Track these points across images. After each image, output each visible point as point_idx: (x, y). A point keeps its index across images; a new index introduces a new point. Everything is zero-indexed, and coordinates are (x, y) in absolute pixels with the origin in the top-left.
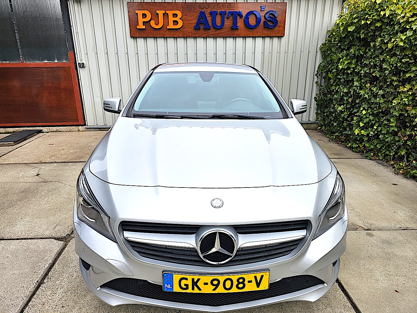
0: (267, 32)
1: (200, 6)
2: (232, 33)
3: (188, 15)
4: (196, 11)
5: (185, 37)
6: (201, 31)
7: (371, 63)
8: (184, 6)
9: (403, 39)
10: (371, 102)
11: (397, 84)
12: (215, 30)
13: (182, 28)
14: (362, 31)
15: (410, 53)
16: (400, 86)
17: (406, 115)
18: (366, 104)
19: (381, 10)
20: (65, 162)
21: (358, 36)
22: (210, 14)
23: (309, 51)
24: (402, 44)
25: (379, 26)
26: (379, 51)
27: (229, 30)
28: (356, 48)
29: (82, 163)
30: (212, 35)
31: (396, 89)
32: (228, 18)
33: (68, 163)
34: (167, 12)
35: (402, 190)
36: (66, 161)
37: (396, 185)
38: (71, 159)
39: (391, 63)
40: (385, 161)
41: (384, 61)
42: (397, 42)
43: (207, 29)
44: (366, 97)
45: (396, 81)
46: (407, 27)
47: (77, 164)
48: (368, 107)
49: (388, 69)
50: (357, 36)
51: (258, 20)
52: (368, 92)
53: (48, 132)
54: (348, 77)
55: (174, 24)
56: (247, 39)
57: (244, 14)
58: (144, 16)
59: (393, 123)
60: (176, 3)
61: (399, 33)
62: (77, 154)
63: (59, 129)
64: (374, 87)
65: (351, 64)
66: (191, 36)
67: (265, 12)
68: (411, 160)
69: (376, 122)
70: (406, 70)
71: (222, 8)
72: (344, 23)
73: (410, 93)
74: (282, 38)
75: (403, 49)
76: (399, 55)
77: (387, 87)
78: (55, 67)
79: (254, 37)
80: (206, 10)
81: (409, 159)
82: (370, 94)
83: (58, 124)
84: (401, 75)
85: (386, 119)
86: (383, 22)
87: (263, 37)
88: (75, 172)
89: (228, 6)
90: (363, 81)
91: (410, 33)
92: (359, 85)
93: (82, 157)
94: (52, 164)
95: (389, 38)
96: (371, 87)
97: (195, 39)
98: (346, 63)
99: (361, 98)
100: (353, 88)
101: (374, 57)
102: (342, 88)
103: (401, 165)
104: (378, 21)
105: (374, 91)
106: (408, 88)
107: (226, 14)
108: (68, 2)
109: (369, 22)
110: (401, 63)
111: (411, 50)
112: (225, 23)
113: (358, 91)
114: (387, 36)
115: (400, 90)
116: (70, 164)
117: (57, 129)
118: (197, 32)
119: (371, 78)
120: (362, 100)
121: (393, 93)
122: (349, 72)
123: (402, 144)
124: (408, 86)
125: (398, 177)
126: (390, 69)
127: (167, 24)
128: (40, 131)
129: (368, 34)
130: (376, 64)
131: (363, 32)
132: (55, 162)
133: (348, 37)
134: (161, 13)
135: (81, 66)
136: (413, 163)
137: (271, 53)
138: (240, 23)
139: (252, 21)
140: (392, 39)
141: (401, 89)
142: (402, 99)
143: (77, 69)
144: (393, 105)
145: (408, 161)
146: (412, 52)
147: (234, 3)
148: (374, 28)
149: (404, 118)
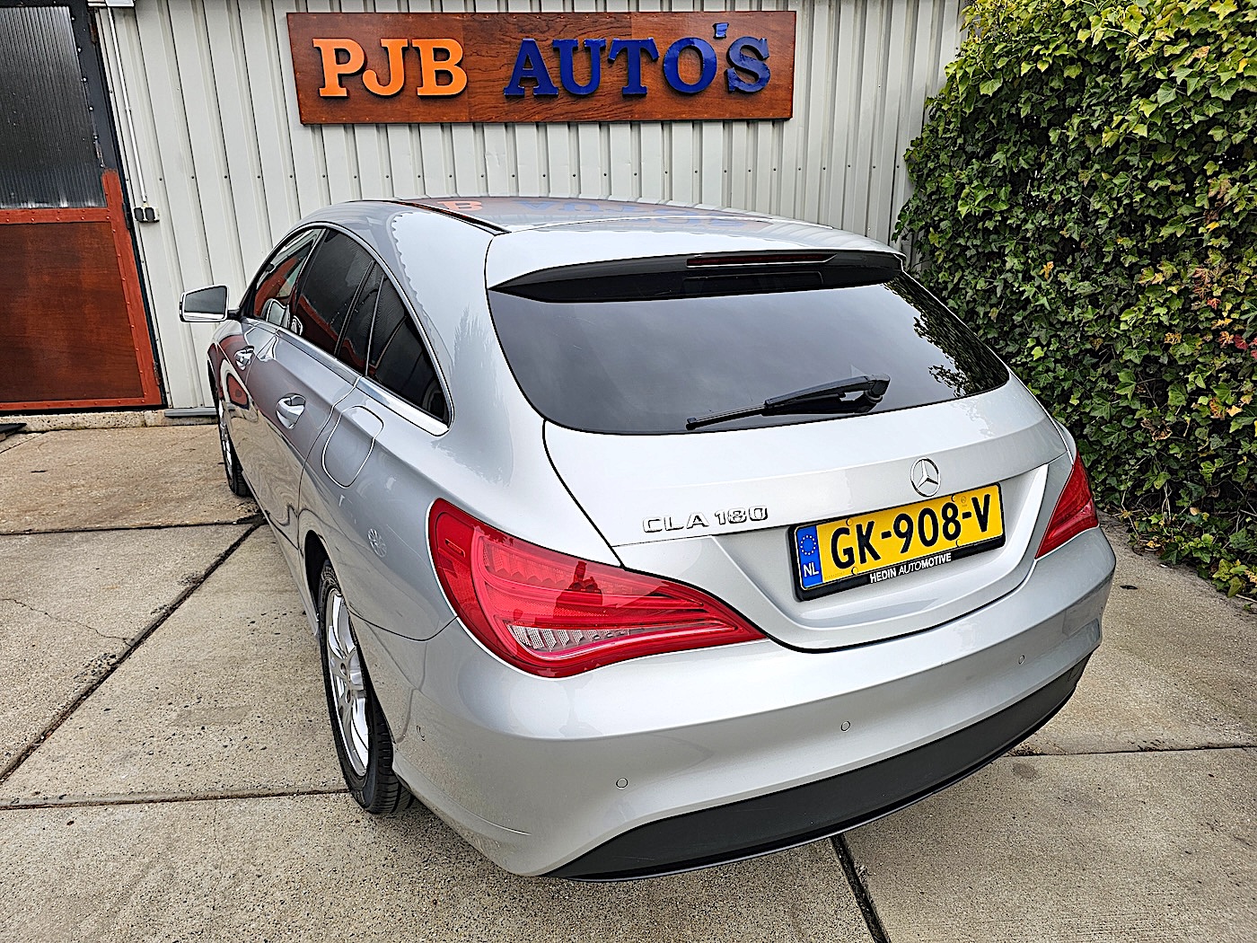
0: (735, 106)
1: (520, 24)
2: (626, 109)
3: (483, 54)
4: (508, 39)
5: (477, 124)
6: (529, 105)
7: (1054, 197)
8: (471, 23)
9: (1148, 116)
10: (1059, 321)
11: (1136, 264)
12: (570, 99)
13: (465, 97)
14: (1024, 96)
15: (1171, 160)
16: (1143, 266)
17: (1165, 360)
18: (1043, 327)
19: (1079, 27)
20: (62, 531)
21: (1013, 111)
22: (556, 50)
23: (873, 165)
24: (1142, 131)
25: (1074, 77)
26: (1076, 157)
27: (616, 99)
28: (1008, 151)
29: (117, 532)
30: (562, 115)
31: (1131, 277)
32: (611, 62)
33: (71, 535)
34: (416, 43)
35: (1152, 606)
36: (67, 526)
37: (1135, 588)
38: (86, 521)
39: (1114, 196)
40: (1105, 510)
41: (1092, 187)
42: (1128, 127)
43: (546, 96)
44: (1042, 305)
45: (1130, 252)
46: (1159, 75)
47: (102, 535)
48: (1051, 337)
49: (1105, 213)
50: (1009, 111)
51: (708, 68)
52: (1048, 290)
53: (43, 432)
54: (986, 242)
55: (440, 80)
56: (675, 128)
57: (662, 49)
58: (342, 55)
59: (1125, 385)
60: (445, 17)
61: (1135, 97)
62: (110, 504)
63: (80, 421)
64: (1068, 274)
65: (995, 202)
66: (497, 120)
67: (729, 42)
68: (1186, 505)
69: (1074, 385)
70: (1160, 217)
71: (592, 30)
72: (970, 70)
73: (1174, 289)
74: (785, 124)
75: (1148, 148)
76: (1137, 168)
77: (1106, 273)
78: (61, 221)
79: (697, 123)
80: (542, 36)
81: (1179, 503)
82: (1053, 296)
83: (76, 404)
84: (1148, 233)
85: (1105, 373)
86: (1086, 64)
87: (727, 122)
88: (83, 563)
89: (611, 23)
90: (1032, 254)
91: (1166, 96)
92: (1020, 267)
93: (127, 512)
94: (20, 536)
95: (1106, 116)
96: (1058, 272)
97: (510, 130)
98: (980, 198)
99: (1030, 309)
100: (1002, 277)
101: (1063, 178)
102: (972, 276)
103: (1154, 521)
104: (1072, 61)
105: (1065, 284)
106: (1169, 274)
107: (603, 49)
108: (97, 15)
109: (1043, 67)
110: (1143, 191)
111: (1173, 149)
112: (602, 79)
113: (1017, 285)
114: (1098, 108)
115: (1144, 281)
116: (77, 537)
117: (75, 420)
118: (514, 105)
119: (1056, 245)
120: (1031, 313)
121: (1125, 290)
122: (990, 225)
123: (1154, 453)
124: (1168, 268)
125: (1141, 560)
126: (1111, 215)
127: (419, 83)
128: (18, 429)
129: (1042, 103)
130: (1070, 198)
131: (1029, 99)
132: (30, 532)
133: (984, 118)
134: (395, 46)
135: (145, 219)
136: (1191, 514)
137: (753, 171)
138: (650, 78)
139: (688, 71)
140: (1115, 118)
141: (1147, 277)
142: (1150, 309)
143: (132, 229)
144: (1122, 329)
145: (1175, 509)
146: (1176, 158)
147: (629, 13)
148: (1062, 86)
149: (1159, 369)
